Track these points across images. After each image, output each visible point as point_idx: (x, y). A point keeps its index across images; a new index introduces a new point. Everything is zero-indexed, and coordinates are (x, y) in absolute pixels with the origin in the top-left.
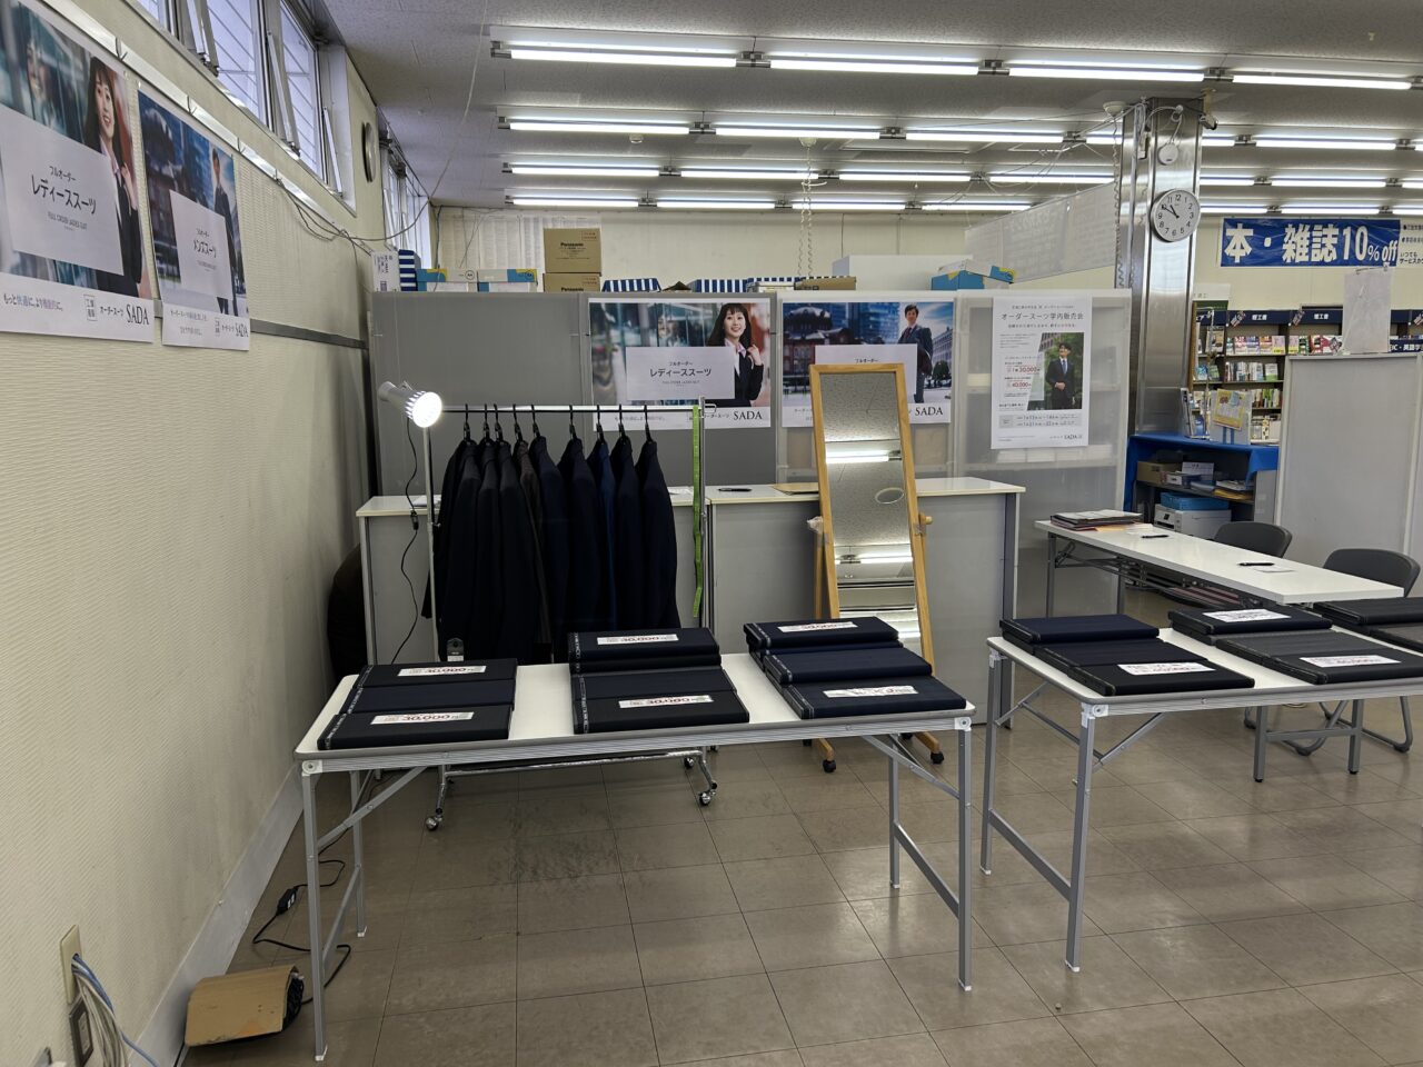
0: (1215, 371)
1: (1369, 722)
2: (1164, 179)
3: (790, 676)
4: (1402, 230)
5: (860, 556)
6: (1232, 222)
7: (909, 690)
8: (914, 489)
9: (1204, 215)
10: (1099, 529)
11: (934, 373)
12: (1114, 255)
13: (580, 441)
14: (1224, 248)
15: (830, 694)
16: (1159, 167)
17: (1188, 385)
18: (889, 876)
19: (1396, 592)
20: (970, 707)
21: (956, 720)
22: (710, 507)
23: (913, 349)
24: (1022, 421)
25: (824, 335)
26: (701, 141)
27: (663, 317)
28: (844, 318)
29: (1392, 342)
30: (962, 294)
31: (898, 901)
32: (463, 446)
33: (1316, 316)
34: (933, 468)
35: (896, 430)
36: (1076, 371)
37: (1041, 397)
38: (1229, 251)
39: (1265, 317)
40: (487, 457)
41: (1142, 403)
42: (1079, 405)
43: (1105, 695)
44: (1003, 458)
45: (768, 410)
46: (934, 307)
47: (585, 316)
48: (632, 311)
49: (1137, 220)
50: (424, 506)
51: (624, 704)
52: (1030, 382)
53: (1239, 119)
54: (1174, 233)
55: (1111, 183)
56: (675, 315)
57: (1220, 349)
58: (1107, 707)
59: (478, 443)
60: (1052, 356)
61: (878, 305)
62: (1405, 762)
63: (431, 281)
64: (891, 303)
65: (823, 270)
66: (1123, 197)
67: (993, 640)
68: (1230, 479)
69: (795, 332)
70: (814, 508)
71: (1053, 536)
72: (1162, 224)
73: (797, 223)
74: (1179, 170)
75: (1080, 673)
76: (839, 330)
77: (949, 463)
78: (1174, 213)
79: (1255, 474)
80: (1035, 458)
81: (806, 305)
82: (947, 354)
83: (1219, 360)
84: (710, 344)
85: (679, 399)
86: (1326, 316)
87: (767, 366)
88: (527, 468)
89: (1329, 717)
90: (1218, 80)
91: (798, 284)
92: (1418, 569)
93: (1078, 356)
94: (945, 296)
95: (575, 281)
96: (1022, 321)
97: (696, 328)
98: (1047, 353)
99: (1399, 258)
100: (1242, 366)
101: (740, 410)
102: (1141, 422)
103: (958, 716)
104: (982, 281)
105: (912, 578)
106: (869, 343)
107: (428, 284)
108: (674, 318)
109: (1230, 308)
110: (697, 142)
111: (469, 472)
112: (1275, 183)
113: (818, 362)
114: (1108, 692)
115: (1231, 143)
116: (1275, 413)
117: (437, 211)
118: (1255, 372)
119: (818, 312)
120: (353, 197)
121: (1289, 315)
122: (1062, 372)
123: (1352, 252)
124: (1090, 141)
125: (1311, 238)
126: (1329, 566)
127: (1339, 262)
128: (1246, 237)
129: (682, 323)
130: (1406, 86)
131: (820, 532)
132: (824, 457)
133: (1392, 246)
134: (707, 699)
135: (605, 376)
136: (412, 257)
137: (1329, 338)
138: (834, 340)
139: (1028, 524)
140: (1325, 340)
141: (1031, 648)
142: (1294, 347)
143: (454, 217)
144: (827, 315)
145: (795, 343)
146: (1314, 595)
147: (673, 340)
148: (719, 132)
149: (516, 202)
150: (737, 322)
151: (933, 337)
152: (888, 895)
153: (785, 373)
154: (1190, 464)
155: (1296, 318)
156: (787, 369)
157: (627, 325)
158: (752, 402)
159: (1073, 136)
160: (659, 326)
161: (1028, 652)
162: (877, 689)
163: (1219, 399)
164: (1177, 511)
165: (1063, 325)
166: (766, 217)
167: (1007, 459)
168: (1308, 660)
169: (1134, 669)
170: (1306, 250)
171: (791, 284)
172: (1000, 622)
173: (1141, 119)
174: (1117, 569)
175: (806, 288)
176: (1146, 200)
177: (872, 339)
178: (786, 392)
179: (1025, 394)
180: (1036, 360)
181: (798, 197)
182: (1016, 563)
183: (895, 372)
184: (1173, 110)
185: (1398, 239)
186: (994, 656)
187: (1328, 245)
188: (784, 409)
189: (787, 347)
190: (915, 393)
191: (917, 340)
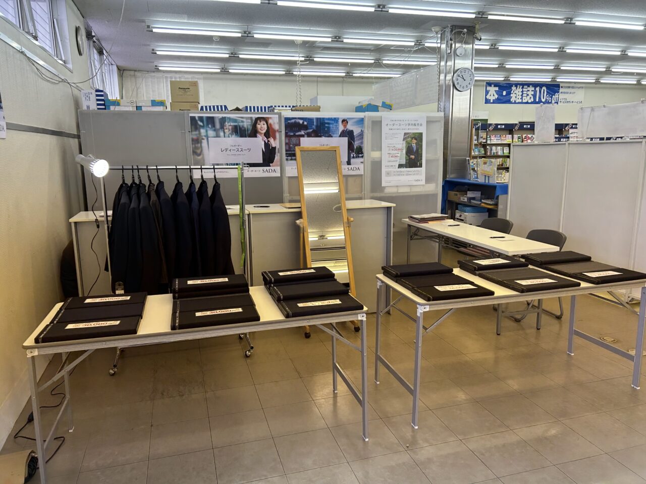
0: (482, 150)
1: (544, 306)
2: (459, 63)
3: (282, 297)
4: (561, 88)
5: (327, 236)
6: (489, 84)
7: (338, 302)
8: (345, 205)
9: (476, 81)
10: (429, 222)
11: (355, 151)
12: (437, 98)
13: (181, 183)
14: (486, 95)
15: (300, 305)
16: (457, 57)
17: (470, 157)
18: (332, 387)
19: (556, 249)
20: (365, 309)
21: (359, 315)
22: (249, 215)
23: (346, 139)
24: (395, 173)
25: (304, 133)
26: (246, 40)
27: (227, 123)
28: (313, 125)
29: (556, 138)
30: (367, 114)
31: (337, 400)
32: (121, 186)
33: (525, 126)
34: (357, 196)
35: (337, 178)
36: (419, 150)
38: (488, 97)
39: (503, 127)
40: (133, 192)
41: (450, 164)
42: (421, 166)
44: (387, 190)
45: (279, 168)
46: (355, 120)
47: (188, 122)
48: (211, 120)
49: (447, 82)
50: (103, 216)
51: (198, 314)
52: (399, 155)
53: (490, 37)
54: (463, 87)
55: (435, 65)
56: (232, 122)
57: (485, 141)
58: (428, 306)
59: (129, 185)
60: (409, 143)
61: (329, 119)
62: (560, 324)
63: (113, 105)
64: (335, 118)
65: (306, 103)
66: (441, 72)
67: (378, 276)
68: (488, 198)
69: (291, 131)
70: (299, 215)
71: (409, 226)
72: (458, 83)
73: (295, 81)
74: (465, 60)
75: (417, 291)
76: (311, 130)
77: (363, 193)
78: (463, 78)
79: (498, 196)
80: (402, 190)
81: (296, 118)
82: (361, 142)
83: (484, 146)
84: (250, 136)
85: (235, 163)
86: (529, 126)
87: (278, 147)
88: (154, 197)
89: (528, 304)
90: (481, 17)
91: (293, 109)
92: (566, 238)
93: (420, 143)
94: (361, 115)
95: (185, 106)
96: (395, 127)
97: (243, 129)
98: (406, 142)
99: (559, 101)
100: (494, 148)
101: (265, 168)
102: (450, 173)
103: (360, 313)
104: (378, 108)
105: (344, 246)
106: (325, 137)
107: (111, 107)
108: (232, 124)
109: (489, 122)
110: (246, 41)
111: (124, 199)
112: (507, 66)
113: (302, 146)
114: (429, 300)
115: (488, 47)
116: (507, 169)
117: (122, 72)
118: (499, 151)
119: (301, 122)
120: (71, 63)
121: (513, 125)
122: (413, 150)
123: (540, 98)
124: (427, 45)
125: (522, 92)
126: (529, 237)
127: (534, 102)
128: (495, 91)
129: (236, 127)
130: (562, 22)
131: (302, 226)
132: (304, 190)
133: (556, 96)
134: (240, 310)
135: (199, 151)
136: (102, 93)
137: (530, 136)
138: (309, 135)
139: (398, 220)
140: (529, 137)
141: (395, 279)
142: (516, 139)
143: (130, 75)
144: (305, 123)
145: (291, 136)
146: (522, 251)
147: (232, 134)
148: (256, 36)
149: (160, 68)
150: (263, 126)
151: (355, 134)
152: (332, 396)
153: (286, 151)
154: (471, 192)
155: (516, 127)
156: (287, 149)
157: (209, 127)
158: (271, 164)
159: (419, 42)
160: (225, 128)
161: (395, 281)
162: (322, 302)
163: (483, 163)
164: (465, 214)
165: (413, 129)
166: (281, 78)
167: (389, 191)
168: (518, 282)
169: (441, 288)
170: (520, 97)
171: (290, 108)
172: (382, 267)
173: (448, 35)
174: (438, 241)
175: (297, 111)
176: (451, 73)
177: (327, 135)
178: (287, 160)
179: (396, 161)
180: (401, 145)
181: (295, 68)
182: (392, 239)
183: (335, 151)
184: (462, 31)
185: (559, 92)
186: (379, 283)
187: (528, 93)
188: (286, 168)
189: (287, 138)
190: (347, 160)
191: (348, 135)
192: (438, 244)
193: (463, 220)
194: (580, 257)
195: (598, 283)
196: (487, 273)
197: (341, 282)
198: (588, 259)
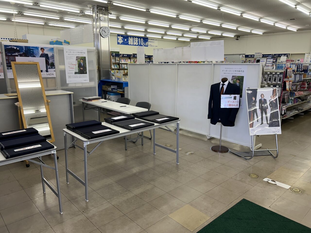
0: (118, 66)
1: (144, 135)
2: (102, 24)
3: (4, 147)
6: (119, 35)
7: (40, 146)
8: (45, 94)
9: (111, 33)
10: (92, 101)
11: (50, 65)
12: (93, 40)
15: (15, 150)
16: (101, 21)
17: (111, 69)
18: (43, 190)
19: (147, 110)
20: (55, 147)
21: (52, 151)
23: (44, 59)
24: (73, 77)
25: (18, 54)
28: (23, 50)
30: (55, 46)
31: (46, 196)
33: (135, 56)
34: (53, 88)
36: (85, 65)
37: (77, 71)
38: (118, 41)
39: (126, 55)
41: (102, 72)
42: (86, 73)
43: (88, 139)
46: (48, 49)
49: (97, 33)
52: (74, 68)
53: (116, 13)
54: (105, 36)
55: (91, 24)
57: (119, 62)
58: (89, 142)
60: (79, 62)
61: (33, 47)
62: (151, 141)
64: (36, 47)
65: (20, 37)
66: (94, 27)
67: (64, 130)
68: (120, 89)
69: (9, 53)
70: (17, 100)
71: (83, 103)
72: (102, 34)
73: (13, 25)
74: (105, 22)
75: (83, 135)
76: (22, 53)
77: (57, 87)
78: (105, 32)
79: (124, 88)
80: (77, 85)
81: (11, 46)
82: (53, 61)
83: (119, 64)
89: (138, 134)
90: (110, 3)
91: (11, 40)
92: (151, 105)
94: (52, 46)
96: (71, 53)
98: (78, 61)
99: (148, 45)
100: (123, 65)
102: (102, 77)
104: (62, 43)
105: (46, 115)
106: (31, 57)
109: (120, 53)
112: (125, 28)
113: (16, 61)
114: (89, 139)
115: (115, 18)
118: (125, 67)
119: (15, 48)
121: (130, 55)
122: (82, 65)
123: (141, 43)
124: (86, 13)
125: (133, 40)
127: (139, 45)
128: (122, 39)
130: (145, 10)
131: (19, 106)
132: (18, 86)
133: (147, 43)
138: (21, 55)
141: (73, 130)
142: (132, 62)
144: (18, 49)
145: (9, 56)
151: (49, 56)
152: (43, 195)
153: (7, 64)
154: (112, 86)
155: (132, 56)
156: (7, 63)
159: (82, 11)
161: (72, 131)
162: (30, 147)
163: (116, 72)
164: (111, 96)
165: (81, 55)
166: (4, 22)
167: (71, 86)
168: (130, 126)
169: (95, 133)
170: (133, 42)
171: (9, 40)
172: (66, 125)
173: (96, 9)
174: (98, 110)
175: (13, 41)
176: (99, 28)
177: (32, 56)
178: (8, 69)
179: (73, 70)
180: (75, 63)
181: (13, 18)
182: (73, 110)
183: (37, 64)
184: (102, 9)
185: (148, 41)
186: (65, 133)
187: (136, 41)
188: (8, 73)
189: (7, 57)
190: (46, 70)
191: (45, 57)
192: (98, 111)
193: (110, 99)
194: (155, 113)
195: (161, 123)
196: (117, 123)
197: (43, 136)
198: (158, 113)
